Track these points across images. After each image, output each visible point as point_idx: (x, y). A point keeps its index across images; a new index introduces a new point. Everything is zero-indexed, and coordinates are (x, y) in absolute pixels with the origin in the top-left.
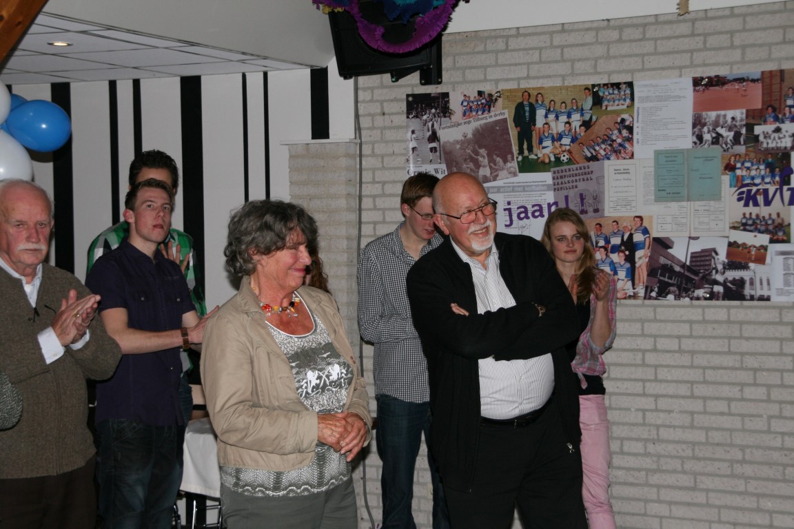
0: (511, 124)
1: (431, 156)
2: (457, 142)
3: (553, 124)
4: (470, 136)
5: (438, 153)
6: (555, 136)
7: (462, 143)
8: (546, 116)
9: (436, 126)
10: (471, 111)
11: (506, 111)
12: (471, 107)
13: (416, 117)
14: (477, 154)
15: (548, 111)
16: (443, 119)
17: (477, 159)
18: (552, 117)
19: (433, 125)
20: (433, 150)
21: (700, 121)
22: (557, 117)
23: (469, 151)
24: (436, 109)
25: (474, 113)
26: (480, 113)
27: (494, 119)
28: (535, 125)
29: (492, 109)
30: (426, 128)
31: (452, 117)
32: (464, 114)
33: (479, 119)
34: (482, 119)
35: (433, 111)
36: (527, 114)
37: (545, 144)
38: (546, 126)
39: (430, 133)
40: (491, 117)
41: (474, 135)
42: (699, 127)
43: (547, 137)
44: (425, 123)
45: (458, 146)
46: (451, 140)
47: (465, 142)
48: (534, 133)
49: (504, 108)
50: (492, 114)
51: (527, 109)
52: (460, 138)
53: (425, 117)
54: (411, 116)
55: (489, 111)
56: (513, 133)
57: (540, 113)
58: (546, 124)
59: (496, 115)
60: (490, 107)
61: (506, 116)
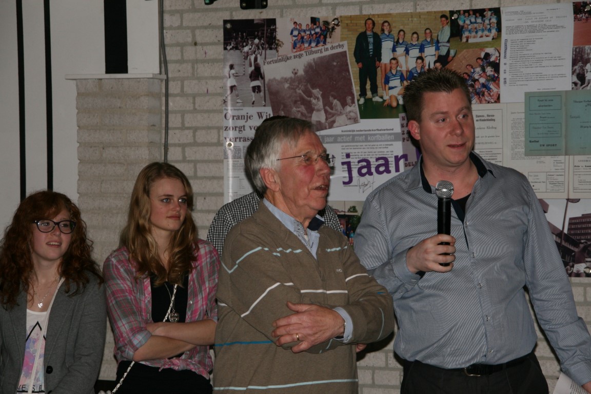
0: (351, 59)
1: (253, 96)
2: (286, 80)
3: (402, 60)
4: (301, 72)
5: (262, 94)
6: (405, 74)
7: (292, 81)
8: (394, 50)
9: (260, 60)
10: (303, 42)
11: (345, 43)
12: (302, 38)
13: (236, 48)
14: (310, 95)
15: (397, 44)
16: (268, 51)
17: (310, 102)
18: (400, 50)
19: (256, 59)
20: (256, 89)
21: (582, 57)
22: (407, 51)
23: (300, 91)
24: (260, 39)
25: (306, 45)
26: (313, 44)
27: (330, 52)
28: (380, 60)
29: (328, 40)
30: (247, 62)
31: (280, 49)
32: (294, 46)
33: (312, 53)
34: (316, 52)
35: (257, 41)
36: (371, 47)
37: (392, 84)
38: (394, 62)
39: (253, 68)
40: (327, 50)
41: (306, 71)
42: (580, 64)
43: (395, 76)
44: (246, 56)
45: (287, 85)
46: (278, 77)
47: (295, 80)
48: (379, 70)
49: (342, 39)
50: (328, 46)
51: (371, 40)
52: (289, 74)
53: (246, 49)
54: (229, 48)
55: (325, 43)
56: (354, 70)
57: (387, 46)
58: (394, 59)
59: (333, 48)
60: (325, 38)
61: (346, 48)
